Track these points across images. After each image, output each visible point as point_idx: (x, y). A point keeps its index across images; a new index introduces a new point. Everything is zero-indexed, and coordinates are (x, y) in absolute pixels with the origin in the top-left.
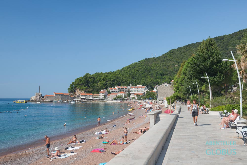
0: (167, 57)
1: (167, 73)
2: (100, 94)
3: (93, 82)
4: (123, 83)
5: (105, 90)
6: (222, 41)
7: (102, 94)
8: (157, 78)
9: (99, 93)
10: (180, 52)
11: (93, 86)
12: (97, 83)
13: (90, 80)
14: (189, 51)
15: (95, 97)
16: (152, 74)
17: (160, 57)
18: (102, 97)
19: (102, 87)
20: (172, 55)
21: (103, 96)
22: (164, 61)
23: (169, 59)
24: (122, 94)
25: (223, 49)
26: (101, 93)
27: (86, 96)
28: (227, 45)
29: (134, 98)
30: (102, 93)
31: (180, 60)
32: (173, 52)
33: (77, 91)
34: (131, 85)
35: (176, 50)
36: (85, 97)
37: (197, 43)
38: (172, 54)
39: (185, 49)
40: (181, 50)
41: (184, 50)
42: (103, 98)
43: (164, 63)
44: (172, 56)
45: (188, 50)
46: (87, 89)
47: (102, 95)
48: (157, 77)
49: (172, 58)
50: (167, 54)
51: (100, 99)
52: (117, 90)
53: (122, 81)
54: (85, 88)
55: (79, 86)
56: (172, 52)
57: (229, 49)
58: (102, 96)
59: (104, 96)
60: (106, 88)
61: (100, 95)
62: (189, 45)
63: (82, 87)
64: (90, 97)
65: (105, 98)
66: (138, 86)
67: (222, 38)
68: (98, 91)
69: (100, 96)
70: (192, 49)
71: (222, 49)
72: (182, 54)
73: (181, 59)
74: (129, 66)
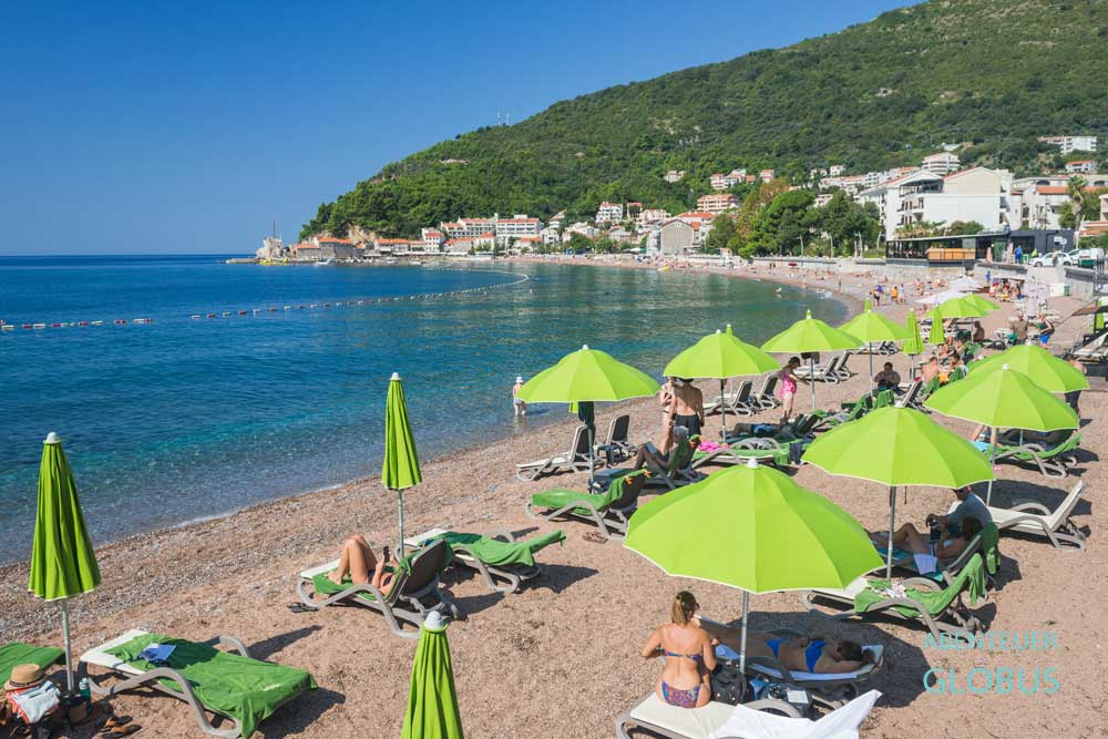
0: (545, 125)
1: (561, 177)
3: (394, 207)
4: (470, 208)
5: (433, 228)
6: (704, 82)
7: (431, 241)
8: (538, 194)
9: (419, 238)
10: (585, 110)
11: (400, 220)
12: (405, 209)
13: (386, 201)
14: (611, 107)
15: (414, 249)
16: (523, 181)
17: (525, 124)
18: (434, 248)
19: (423, 222)
20: (563, 119)
21: (436, 245)
22: (539, 138)
23: (554, 132)
24: (487, 240)
25: (708, 108)
26: (426, 239)
27: (391, 245)
28: (717, 96)
29: (525, 251)
30: (430, 238)
31: (587, 137)
32: (562, 111)
33: (350, 232)
34: (496, 215)
35: (572, 105)
36: (388, 249)
37: (633, 83)
38: (560, 116)
39: (599, 101)
40: (587, 104)
41: (596, 104)
42: (437, 250)
43: (542, 143)
44: (562, 122)
45: (607, 106)
46: (384, 226)
47: (432, 243)
48: (538, 189)
49: (563, 129)
50: (546, 116)
51: (428, 252)
52: (465, 229)
53: (466, 203)
54: (380, 223)
55: (359, 219)
56: (560, 110)
57: (724, 108)
58: (432, 246)
59: (438, 244)
60: (434, 225)
61: (424, 243)
62: (609, 90)
63: (370, 223)
64: (402, 247)
65: (442, 252)
66: (517, 217)
67: (704, 73)
68: (414, 232)
69: (428, 246)
70: (618, 103)
71: (704, 106)
72: (591, 118)
73: (591, 133)
74: (430, 151)
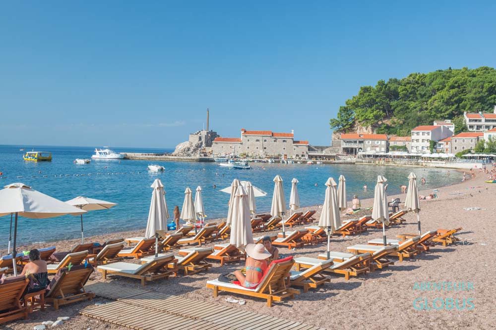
2: (414, 137)
5: (450, 121)
7: (421, 137)
9: (409, 134)
15: (395, 149)
18: (423, 147)
19: (441, 112)
21: (426, 142)
26: (418, 134)
27: (360, 142)
30: (423, 134)
42: (425, 150)
47: (423, 140)
51: (414, 153)
58: (420, 144)
59: (428, 144)
60: (455, 116)
61: (413, 141)
64: (376, 146)
65: (432, 152)
68: (407, 126)
69: (414, 144)
